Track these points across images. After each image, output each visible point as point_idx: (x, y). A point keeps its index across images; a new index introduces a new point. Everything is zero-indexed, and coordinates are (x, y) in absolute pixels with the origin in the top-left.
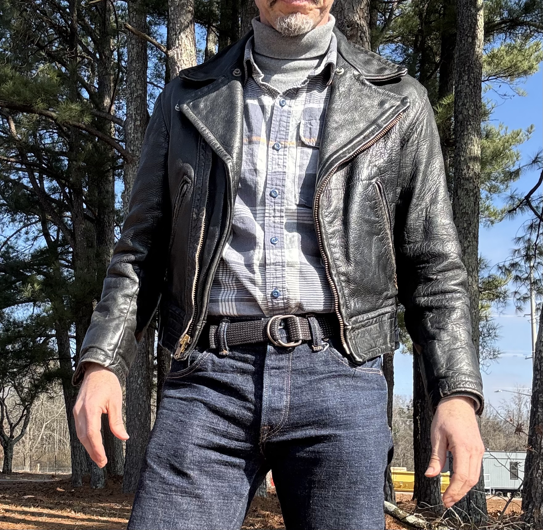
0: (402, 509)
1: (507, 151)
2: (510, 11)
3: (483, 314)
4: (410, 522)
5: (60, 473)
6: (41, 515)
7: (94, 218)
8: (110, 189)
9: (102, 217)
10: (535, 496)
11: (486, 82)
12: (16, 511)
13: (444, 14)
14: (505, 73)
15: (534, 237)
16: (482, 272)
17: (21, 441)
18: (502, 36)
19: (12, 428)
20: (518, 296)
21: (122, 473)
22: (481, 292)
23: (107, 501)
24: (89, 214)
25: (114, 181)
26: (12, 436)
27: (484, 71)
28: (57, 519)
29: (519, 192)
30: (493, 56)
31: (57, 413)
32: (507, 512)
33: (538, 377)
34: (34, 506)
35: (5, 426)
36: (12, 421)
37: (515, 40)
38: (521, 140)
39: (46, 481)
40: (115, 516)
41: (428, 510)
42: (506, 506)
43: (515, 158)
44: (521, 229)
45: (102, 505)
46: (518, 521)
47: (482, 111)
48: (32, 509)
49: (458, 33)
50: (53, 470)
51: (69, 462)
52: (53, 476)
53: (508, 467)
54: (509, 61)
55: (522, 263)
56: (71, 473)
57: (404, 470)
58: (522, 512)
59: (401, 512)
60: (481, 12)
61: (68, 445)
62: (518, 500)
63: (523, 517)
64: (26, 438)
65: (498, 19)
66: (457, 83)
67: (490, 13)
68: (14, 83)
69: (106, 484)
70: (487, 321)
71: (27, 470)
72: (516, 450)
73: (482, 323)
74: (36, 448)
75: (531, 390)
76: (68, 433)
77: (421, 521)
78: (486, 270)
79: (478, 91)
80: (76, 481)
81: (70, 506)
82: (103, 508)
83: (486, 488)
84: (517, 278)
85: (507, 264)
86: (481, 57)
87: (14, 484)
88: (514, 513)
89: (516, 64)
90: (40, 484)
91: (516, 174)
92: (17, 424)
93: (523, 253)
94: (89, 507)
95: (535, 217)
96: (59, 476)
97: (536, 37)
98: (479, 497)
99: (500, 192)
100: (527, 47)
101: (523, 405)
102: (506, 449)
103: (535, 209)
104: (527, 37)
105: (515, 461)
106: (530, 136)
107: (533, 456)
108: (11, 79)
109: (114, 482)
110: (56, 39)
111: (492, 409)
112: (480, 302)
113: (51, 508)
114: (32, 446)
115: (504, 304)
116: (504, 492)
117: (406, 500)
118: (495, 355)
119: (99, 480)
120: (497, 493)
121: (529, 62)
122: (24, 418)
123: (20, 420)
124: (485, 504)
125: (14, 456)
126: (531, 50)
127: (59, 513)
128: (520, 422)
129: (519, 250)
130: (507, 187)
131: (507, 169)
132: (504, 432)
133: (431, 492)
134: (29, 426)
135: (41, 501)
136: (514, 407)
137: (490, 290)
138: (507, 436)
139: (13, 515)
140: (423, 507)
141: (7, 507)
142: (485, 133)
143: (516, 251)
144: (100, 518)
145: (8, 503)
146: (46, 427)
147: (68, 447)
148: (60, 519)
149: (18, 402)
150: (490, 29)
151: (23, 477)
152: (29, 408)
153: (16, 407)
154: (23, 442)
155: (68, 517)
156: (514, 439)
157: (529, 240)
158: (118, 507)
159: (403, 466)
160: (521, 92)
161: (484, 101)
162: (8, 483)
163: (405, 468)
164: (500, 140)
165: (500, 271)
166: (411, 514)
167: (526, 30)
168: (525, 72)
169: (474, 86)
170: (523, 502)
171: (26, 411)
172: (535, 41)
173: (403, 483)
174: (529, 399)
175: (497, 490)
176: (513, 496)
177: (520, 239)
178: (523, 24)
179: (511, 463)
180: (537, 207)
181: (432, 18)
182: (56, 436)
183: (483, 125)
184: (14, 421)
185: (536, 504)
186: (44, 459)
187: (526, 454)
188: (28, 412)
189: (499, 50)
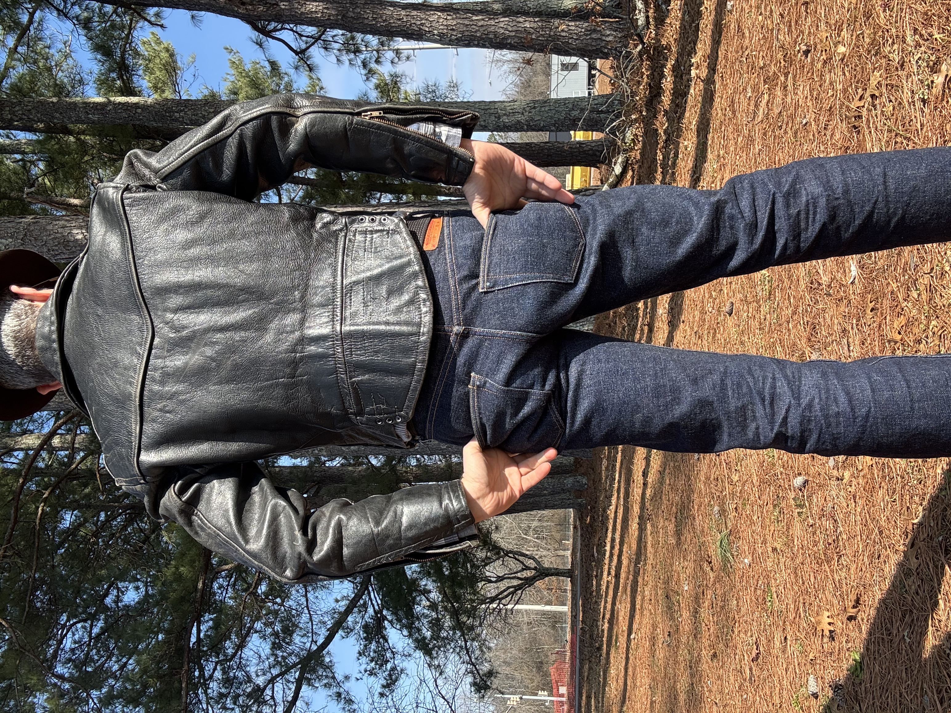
0: (608, 179)
1: (250, 74)
2: (111, 70)
3: (413, 98)
4: (621, 170)
5: (571, 520)
6: (613, 540)
7: (317, 486)
8: (288, 470)
9: (316, 478)
10: (595, 46)
11: (181, 94)
12: (609, 565)
13: (113, 137)
14: (172, 76)
15: (337, 46)
16: (371, 99)
17: (540, 560)
18: (135, 78)
19: (527, 568)
20: (396, 60)
21: (572, 459)
22: (391, 100)
23: (600, 473)
24: (313, 491)
25: (280, 467)
26: (535, 569)
27: (170, 97)
28: (617, 524)
29: (291, 61)
30: (156, 88)
31: (512, 523)
32: (610, 73)
33: (476, 43)
34: (605, 546)
35: (525, 575)
36: (520, 568)
37: (140, 66)
38: (239, 60)
39: (579, 534)
40: (614, 466)
41: (608, 153)
42: (605, 74)
43: (258, 66)
44: (329, 58)
45: (604, 478)
46: (620, 63)
47: (210, 99)
48: (608, 548)
49: (132, 122)
50: (569, 528)
51: (561, 511)
52: (575, 527)
53: (567, 72)
54: (161, 71)
55: (363, 56)
56: (571, 510)
57: (569, 177)
58: (611, 58)
59: (611, 180)
60: (112, 99)
61: (544, 512)
62: (599, 63)
63: (616, 58)
64: (537, 555)
65: (118, 82)
66: (182, 123)
67: (112, 91)
68: (182, 566)
69: (583, 475)
70: (420, 94)
71: (569, 553)
72: (549, 65)
73: (422, 98)
74: (546, 544)
75: (490, 50)
76: (532, 513)
77: (620, 160)
78: (369, 95)
79: (191, 103)
80: (580, 505)
81: (605, 511)
82: (607, 478)
83: (587, 95)
84: (377, 61)
85: (364, 72)
86: (156, 99)
87: (583, 566)
88: (612, 67)
89: (164, 65)
90: (583, 541)
91: (274, 65)
92: (522, 563)
93: (352, 56)
94: (606, 491)
95: (316, 45)
96: (575, 521)
97: (137, 44)
98: (596, 102)
99: (291, 81)
100: (146, 53)
101: (505, 58)
102: (548, 75)
103: (308, 45)
104: (137, 54)
105: (560, 66)
106: (235, 51)
107: (555, 48)
108: (177, 568)
109: (581, 466)
110: (138, 525)
111: (507, 89)
112: (401, 101)
113: (607, 530)
114: (545, 549)
115: (403, 77)
116: (591, 77)
117: (599, 175)
118: (454, 86)
119: (578, 482)
120: (592, 84)
121: (161, 51)
122: (517, 556)
123: (518, 560)
124: (603, 96)
125: (555, 567)
126: (149, 49)
127: (611, 521)
128: (521, 61)
129: (350, 60)
130: (286, 74)
131: (269, 73)
132: (531, 77)
133: (592, 150)
134: (524, 552)
135: (599, 540)
136: (506, 67)
137: (389, 91)
138: (535, 73)
139: (614, 568)
140: (606, 157)
141: (605, 573)
142: (232, 96)
143: (350, 63)
144: (616, 481)
145: (602, 572)
146: (526, 534)
147: (546, 512)
148: (618, 520)
149: (501, 563)
150: (129, 91)
151: (576, 558)
152: (507, 551)
153: (506, 564)
154: (541, 557)
155: (616, 512)
156: (538, 67)
157: (339, 50)
158: (605, 462)
159: (565, 178)
160: (191, 59)
161: (200, 97)
162: (582, 572)
163: (567, 175)
164: (239, 81)
165: (371, 78)
166: (613, 170)
167: (130, 55)
168: (172, 55)
169: (185, 106)
170: (601, 58)
171: (510, 555)
172: (140, 45)
173: (582, 177)
174: (498, 52)
175: (589, 85)
176: (595, 69)
177: (338, 60)
178: (123, 58)
179: (562, 70)
180: (306, 43)
181: (117, 148)
182: (535, 524)
183: (224, 98)
184: (520, 567)
185: (603, 45)
186: (558, 536)
187: (553, 55)
188: (511, 552)
189: (149, 81)
